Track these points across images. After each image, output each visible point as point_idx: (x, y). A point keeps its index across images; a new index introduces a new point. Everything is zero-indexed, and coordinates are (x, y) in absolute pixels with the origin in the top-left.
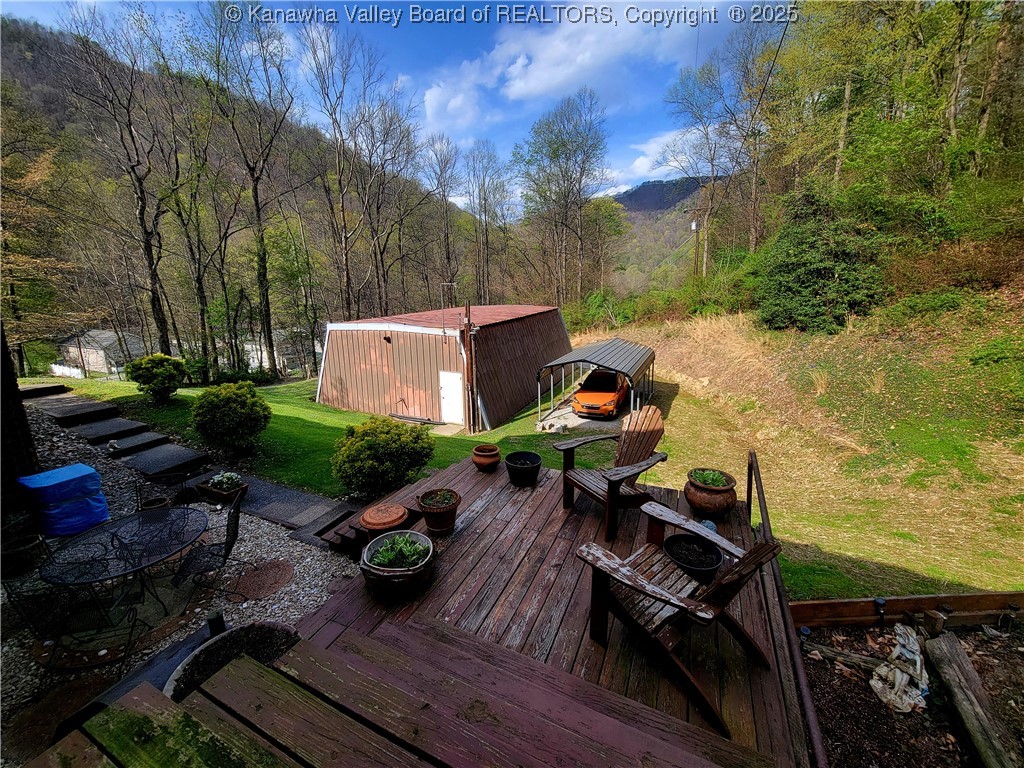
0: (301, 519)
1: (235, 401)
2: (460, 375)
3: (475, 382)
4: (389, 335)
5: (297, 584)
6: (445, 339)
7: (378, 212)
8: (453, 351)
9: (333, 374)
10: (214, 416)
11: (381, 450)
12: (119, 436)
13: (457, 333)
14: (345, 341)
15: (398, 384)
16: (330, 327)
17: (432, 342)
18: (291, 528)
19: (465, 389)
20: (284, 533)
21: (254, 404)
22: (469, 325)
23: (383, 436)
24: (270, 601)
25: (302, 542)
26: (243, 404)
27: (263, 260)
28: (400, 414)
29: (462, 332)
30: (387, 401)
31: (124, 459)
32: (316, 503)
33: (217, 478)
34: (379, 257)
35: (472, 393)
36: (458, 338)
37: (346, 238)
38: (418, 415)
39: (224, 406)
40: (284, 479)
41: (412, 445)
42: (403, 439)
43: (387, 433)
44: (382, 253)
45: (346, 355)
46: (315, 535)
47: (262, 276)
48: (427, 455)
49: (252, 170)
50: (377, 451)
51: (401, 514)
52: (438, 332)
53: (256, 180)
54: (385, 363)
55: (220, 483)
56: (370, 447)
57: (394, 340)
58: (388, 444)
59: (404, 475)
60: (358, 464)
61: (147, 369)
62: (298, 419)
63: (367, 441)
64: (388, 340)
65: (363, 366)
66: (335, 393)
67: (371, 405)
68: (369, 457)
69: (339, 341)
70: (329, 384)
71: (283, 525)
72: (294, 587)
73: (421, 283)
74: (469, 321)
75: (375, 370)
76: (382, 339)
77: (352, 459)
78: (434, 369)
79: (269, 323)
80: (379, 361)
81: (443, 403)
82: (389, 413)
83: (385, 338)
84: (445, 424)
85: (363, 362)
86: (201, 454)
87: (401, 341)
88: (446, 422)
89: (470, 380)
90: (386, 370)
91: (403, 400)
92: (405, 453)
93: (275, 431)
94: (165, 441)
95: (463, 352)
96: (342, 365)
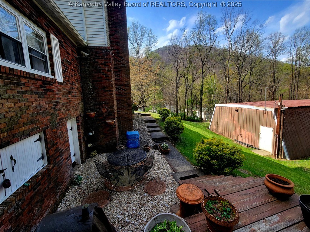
0: (180, 169)
1: (174, 122)
2: (272, 129)
3: (281, 134)
4: (237, 109)
5: (163, 197)
6: (265, 112)
7: (242, 68)
8: (269, 118)
9: (215, 121)
10: (168, 125)
11: (213, 153)
12: (152, 127)
13: (273, 110)
14: (220, 110)
15: (239, 128)
16: (216, 105)
17: (258, 113)
18: (174, 171)
19: (275, 136)
20: (171, 172)
21: (179, 124)
22: (281, 106)
23: (215, 147)
24: (152, 199)
25: (174, 179)
26: (176, 124)
27: (202, 87)
28: (239, 140)
29: (276, 110)
30: (234, 134)
31: (151, 133)
32: (187, 165)
33: (163, 145)
34: (241, 84)
35: (279, 139)
36: (273, 112)
37: (229, 78)
38: (247, 143)
39: (171, 123)
40: (182, 151)
41: (229, 156)
42: (225, 151)
43: (217, 146)
44: (242, 82)
45: (220, 115)
46: (180, 178)
47: (202, 91)
48: (239, 164)
49: (203, 62)
50: (211, 153)
51: (198, 198)
52: (262, 109)
53: (203, 65)
54: (235, 119)
55: (163, 146)
56: (208, 150)
57: (240, 111)
58: (216, 151)
59: (223, 169)
60: (201, 156)
61: (161, 111)
62: (197, 133)
63: (207, 147)
64: (237, 111)
65: (226, 120)
66: (215, 127)
67: (227, 134)
68: (206, 155)
69: (219, 110)
70: (213, 124)
71: (172, 168)
72: (162, 197)
73: (259, 92)
74: (281, 104)
75: (230, 121)
76: (235, 110)
77: (200, 153)
78: (257, 125)
79: (201, 105)
80: (232, 118)
81: (261, 140)
82: (234, 138)
83: (236, 110)
84: (260, 150)
85: (226, 118)
86: (166, 136)
87: (243, 111)
88: (261, 149)
89: (278, 132)
90: (235, 122)
91: (241, 135)
92: (225, 158)
93: (187, 135)
94: (160, 131)
95: (275, 118)
96: (219, 118)
